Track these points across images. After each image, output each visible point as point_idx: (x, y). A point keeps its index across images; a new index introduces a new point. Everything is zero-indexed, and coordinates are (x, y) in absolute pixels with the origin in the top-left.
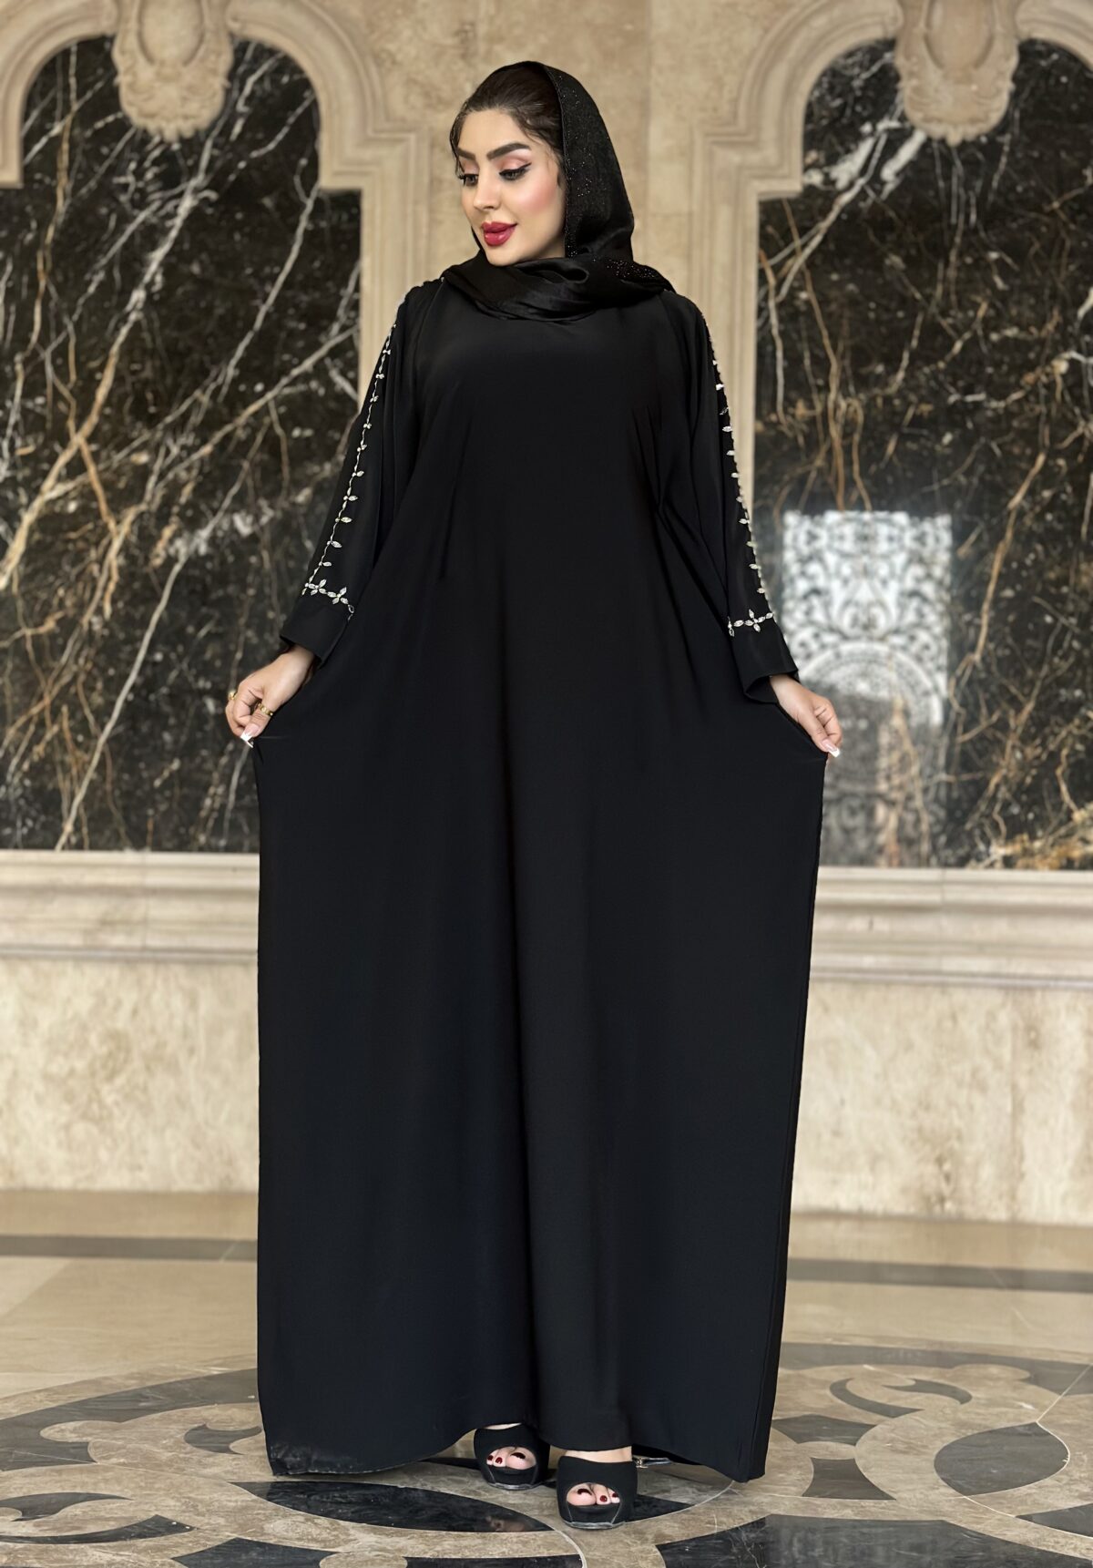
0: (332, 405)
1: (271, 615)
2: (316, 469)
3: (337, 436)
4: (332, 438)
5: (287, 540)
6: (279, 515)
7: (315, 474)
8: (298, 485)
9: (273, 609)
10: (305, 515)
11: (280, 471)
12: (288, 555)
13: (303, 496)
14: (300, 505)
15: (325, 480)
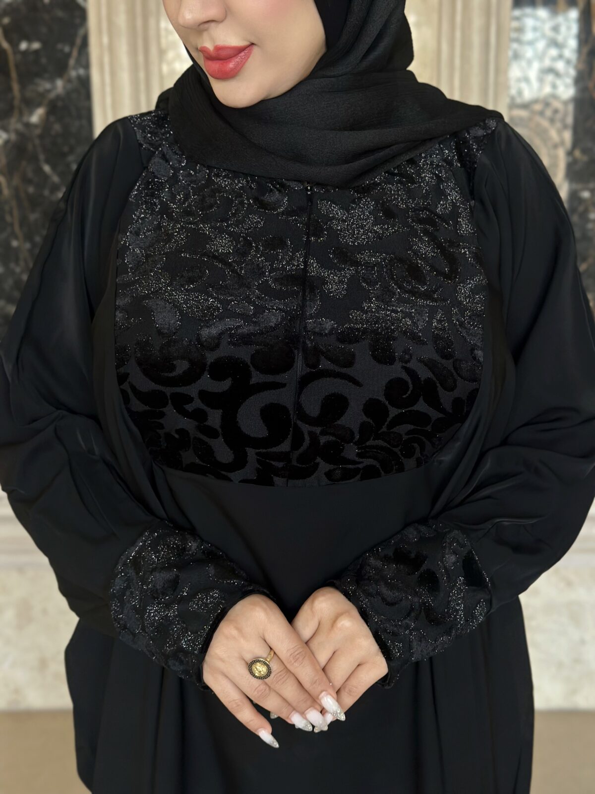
0: (60, 13)
1: (15, 243)
2: (48, 86)
3: (67, 49)
4: (62, 51)
5: (24, 163)
6: (13, 137)
7: (48, 91)
8: (30, 104)
9: (16, 238)
10: (41, 137)
11: (10, 89)
12: (27, 181)
13: (37, 116)
14: (35, 126)
15: (58, 97)
